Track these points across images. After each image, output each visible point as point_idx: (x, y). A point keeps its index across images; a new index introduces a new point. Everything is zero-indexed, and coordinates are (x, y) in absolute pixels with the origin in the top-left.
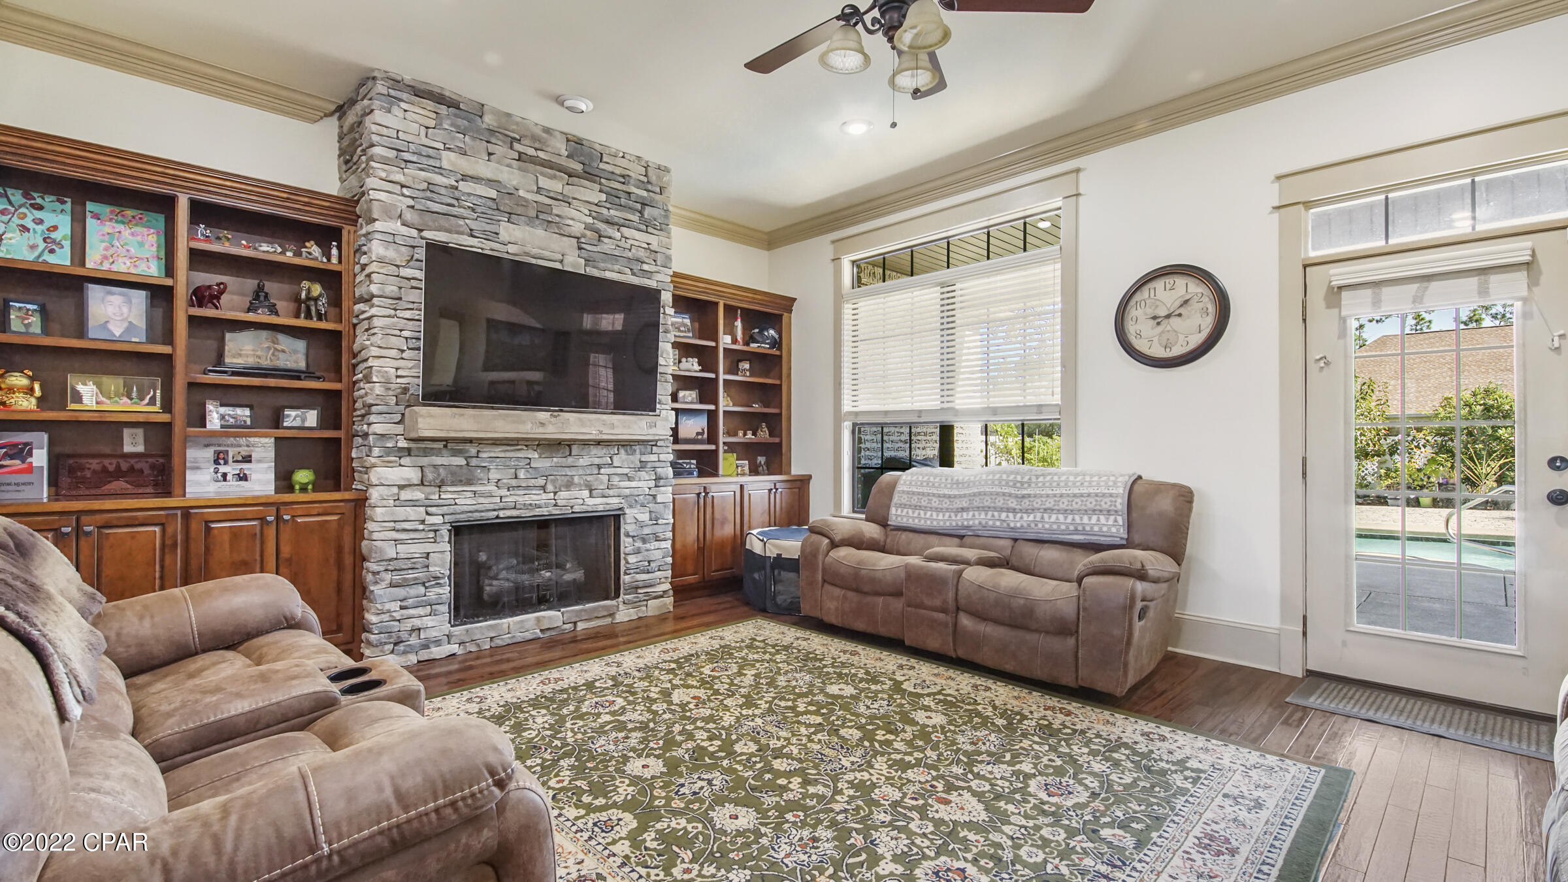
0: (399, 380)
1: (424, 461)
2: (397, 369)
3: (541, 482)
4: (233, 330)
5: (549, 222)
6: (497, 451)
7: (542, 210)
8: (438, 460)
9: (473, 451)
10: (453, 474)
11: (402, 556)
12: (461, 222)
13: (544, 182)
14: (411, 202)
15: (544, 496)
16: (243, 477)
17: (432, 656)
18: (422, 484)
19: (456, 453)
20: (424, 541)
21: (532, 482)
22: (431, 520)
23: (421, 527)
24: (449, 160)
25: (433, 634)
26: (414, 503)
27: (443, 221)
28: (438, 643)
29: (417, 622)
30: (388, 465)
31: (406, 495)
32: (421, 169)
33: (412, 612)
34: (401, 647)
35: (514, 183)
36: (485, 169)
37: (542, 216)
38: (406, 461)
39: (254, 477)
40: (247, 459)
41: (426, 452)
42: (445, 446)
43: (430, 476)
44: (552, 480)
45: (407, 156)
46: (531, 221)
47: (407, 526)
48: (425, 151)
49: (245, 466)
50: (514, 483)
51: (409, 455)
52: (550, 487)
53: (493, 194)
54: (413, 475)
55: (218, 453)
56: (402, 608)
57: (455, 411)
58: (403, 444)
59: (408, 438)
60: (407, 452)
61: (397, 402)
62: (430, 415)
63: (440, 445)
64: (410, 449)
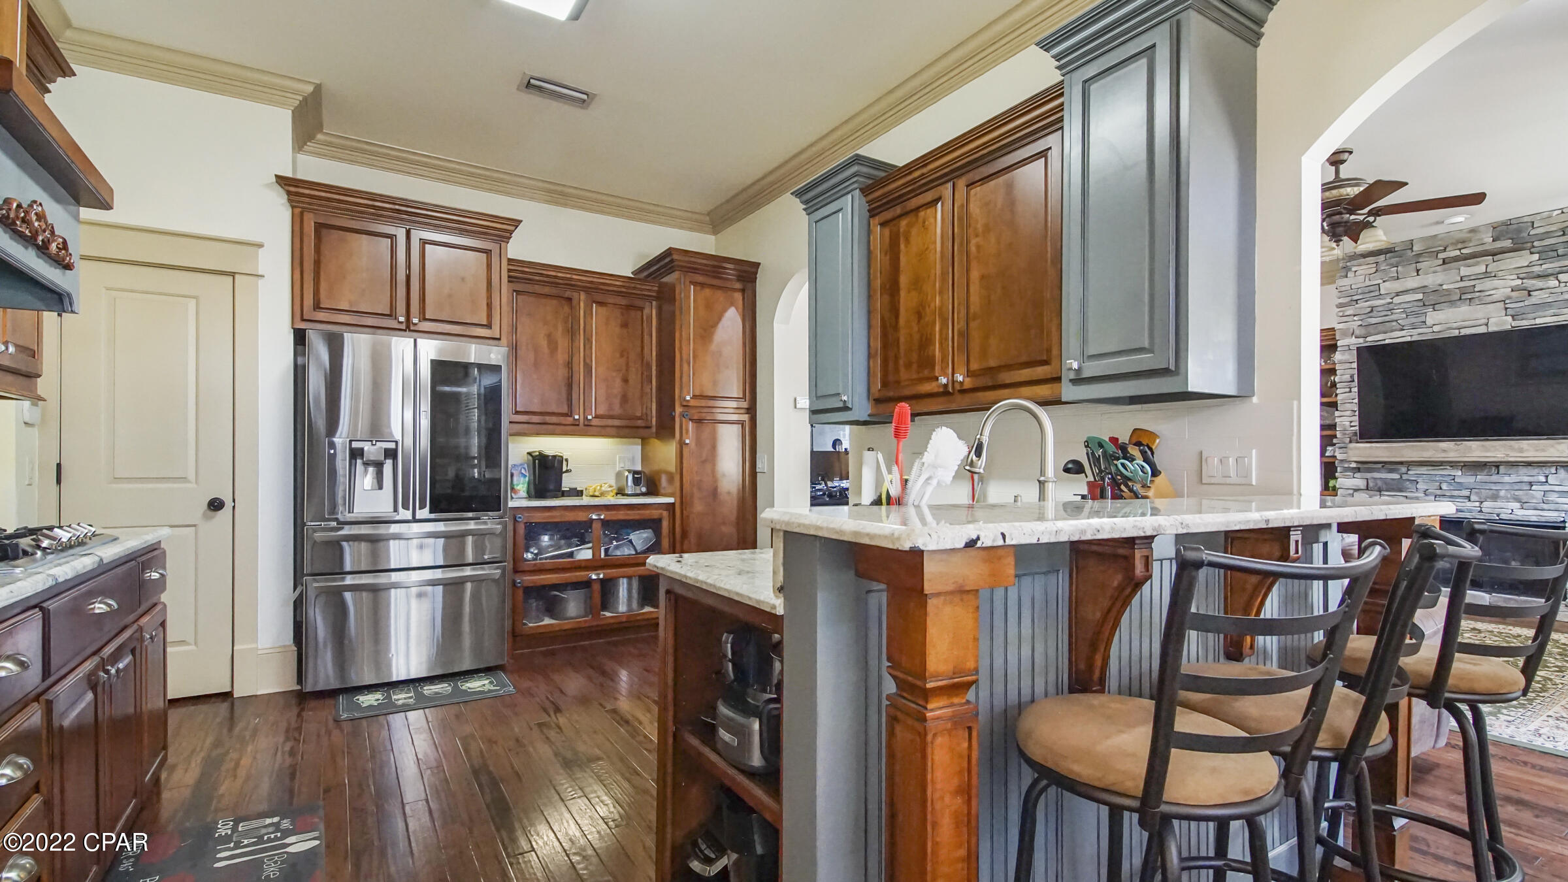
0: (1352, 428)
1: (1369, 475)
2: (1351, 422)
3: (1466, 493)
5: (1470, 299)
6: (1423, 470)
7: (1463, 291)
8: (1377, 475)
9: (1404, 469)
10: (1386, 483)
12: (1394, 323)
13: (1464, 271)
14: (1360, 323)
15: (1469, 504)
18: (1367, 489)
19: (1391, 471)
21: (1456, 493)
24: (1386, 287)
27: (1381, 327)
30: (1347, 477)
31: (1357, 495)
32: (1366, 301)
35: (1439, 282)
36: (1412, 282)
37: (1466, 295)
38: (1357, 475)
41: (1369, 470)
42: (1383, 466)
43: (1371, 484)
44: (1476, 493)
45: (1355, 298)
46: (1452, 303)
48: (1367, 290)
50: (1439, 492)
51: (1359, 472)
52: (1473, 498)
53: (1420, 296)
54: (1361, 483)
57: (1373, 445)
58: (1354, 465)
59: (1356, 462)
60: (1358, 470)
61: (1350, 442)
62: (1356, 448)
63: (1380, 466)
64: (1359, 468)
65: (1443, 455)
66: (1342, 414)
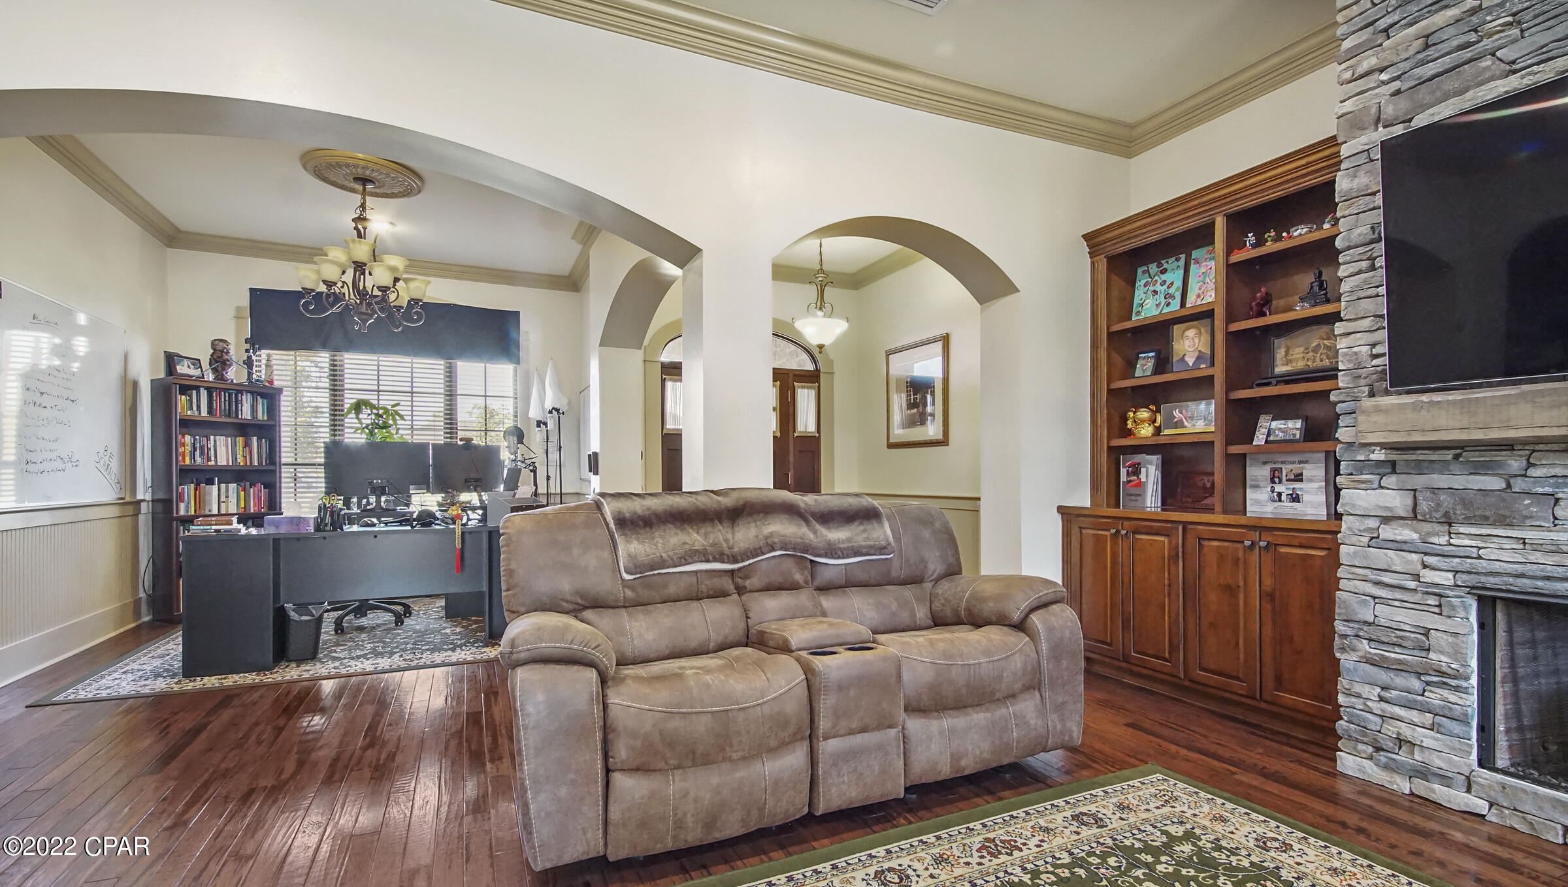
0: (1375, 362)
1: (1419, 481)
2: (1373, 345)
4: (1279, 336)
8: (1440, 480)
9: (1515, 463)
10: (1466, 503)
11: (1382, 622)
14: (1396, 86)
16: (1295, 498)
17: (1432, 797)
18: (1415, 518)
19: (1478, 469)
20: (1420, 607)
22: (1429, 576)
23: (1412, 584)
25: (1437, 762)
26: (1401, 546)
28: (1446, 780)
29: (1407, 732)
30: (1365, 486)
31: (1387, 532)
33: (1398, 711)
34: (1382, 757)
38: (1391, 480)
39: (1306, 498)
41: (1420, 468)
42: (1456, 457)
43: (1424, 506)
47: (1387, 578)
49: (1297, 485)
51: (1394, 471)
54: (1397, 501)
55: (1273, 471)
56: (1382, 699)
57: (1425, 398)
58: (1379, 455)
59: (1383, 446)
60: (1393, 467)
61: (1372, 394)
62: (1378, 410)
63: (1448, 455)
64: (1393, 464)
66: (1352, 326)
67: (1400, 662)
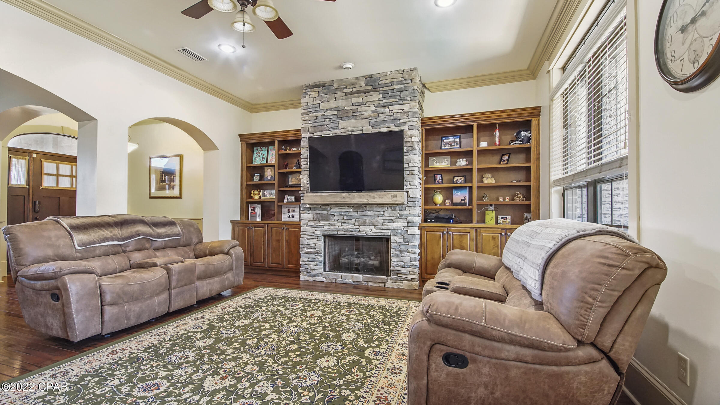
0: (307, 185)
1: (314, 212)
2: (307, 181)
3: (353, 221)
4: (290, 175)
5: (356, 116)
6: (337, 209)
7: (354, 111)
8: (318, 212)
9: (329, 209)
10: (322, 217)
11: (308, 244)
12: (326, 126)
13: (354, 100)
14: (311, 125)
15: (355, 227)
16: (293, 217)
17: (316, 280)
18: (314, 220)
19: (324, 209)
20: (314, 239)
21: (350, 221)
22: (316, 232)
23: (313, 235)
24: (323, 106)
25: (317, 272)
26: (311, 226)
27: (320, 128)
28: (318, 276)
29: (312, 267)
30: (305, 213)
31: (310, 223)
32: (314, 113)
33: (311, 263)
34: (308, 274)
35: (344, 105)
36: (333, 104)
37: (354, 114)
38: (310, 212)
39: (295, 216)
40: (294, 211)
41: (315, 209)
42: (321, 207)
43: (315, 217)
44: (357, 221)
45: (310, 110)
46: (349, 118)
47: (309, 234)
48: (314, 106)
49: (293, 213)
50: (343, 221)
52: (357, 224)
53: (336, 112)
54: (311, 216)
55: (288, 209)
56: (308, 261)
57: (315, 194)
58: (308, 206)
59: (309, 204)
60: (310, 209)
61: (307, 193)
62: (307, 196)
63: (319, 206)
64: (310, 208)
65: (343, 200)
66: (304, 177)
67: (311, 252)
